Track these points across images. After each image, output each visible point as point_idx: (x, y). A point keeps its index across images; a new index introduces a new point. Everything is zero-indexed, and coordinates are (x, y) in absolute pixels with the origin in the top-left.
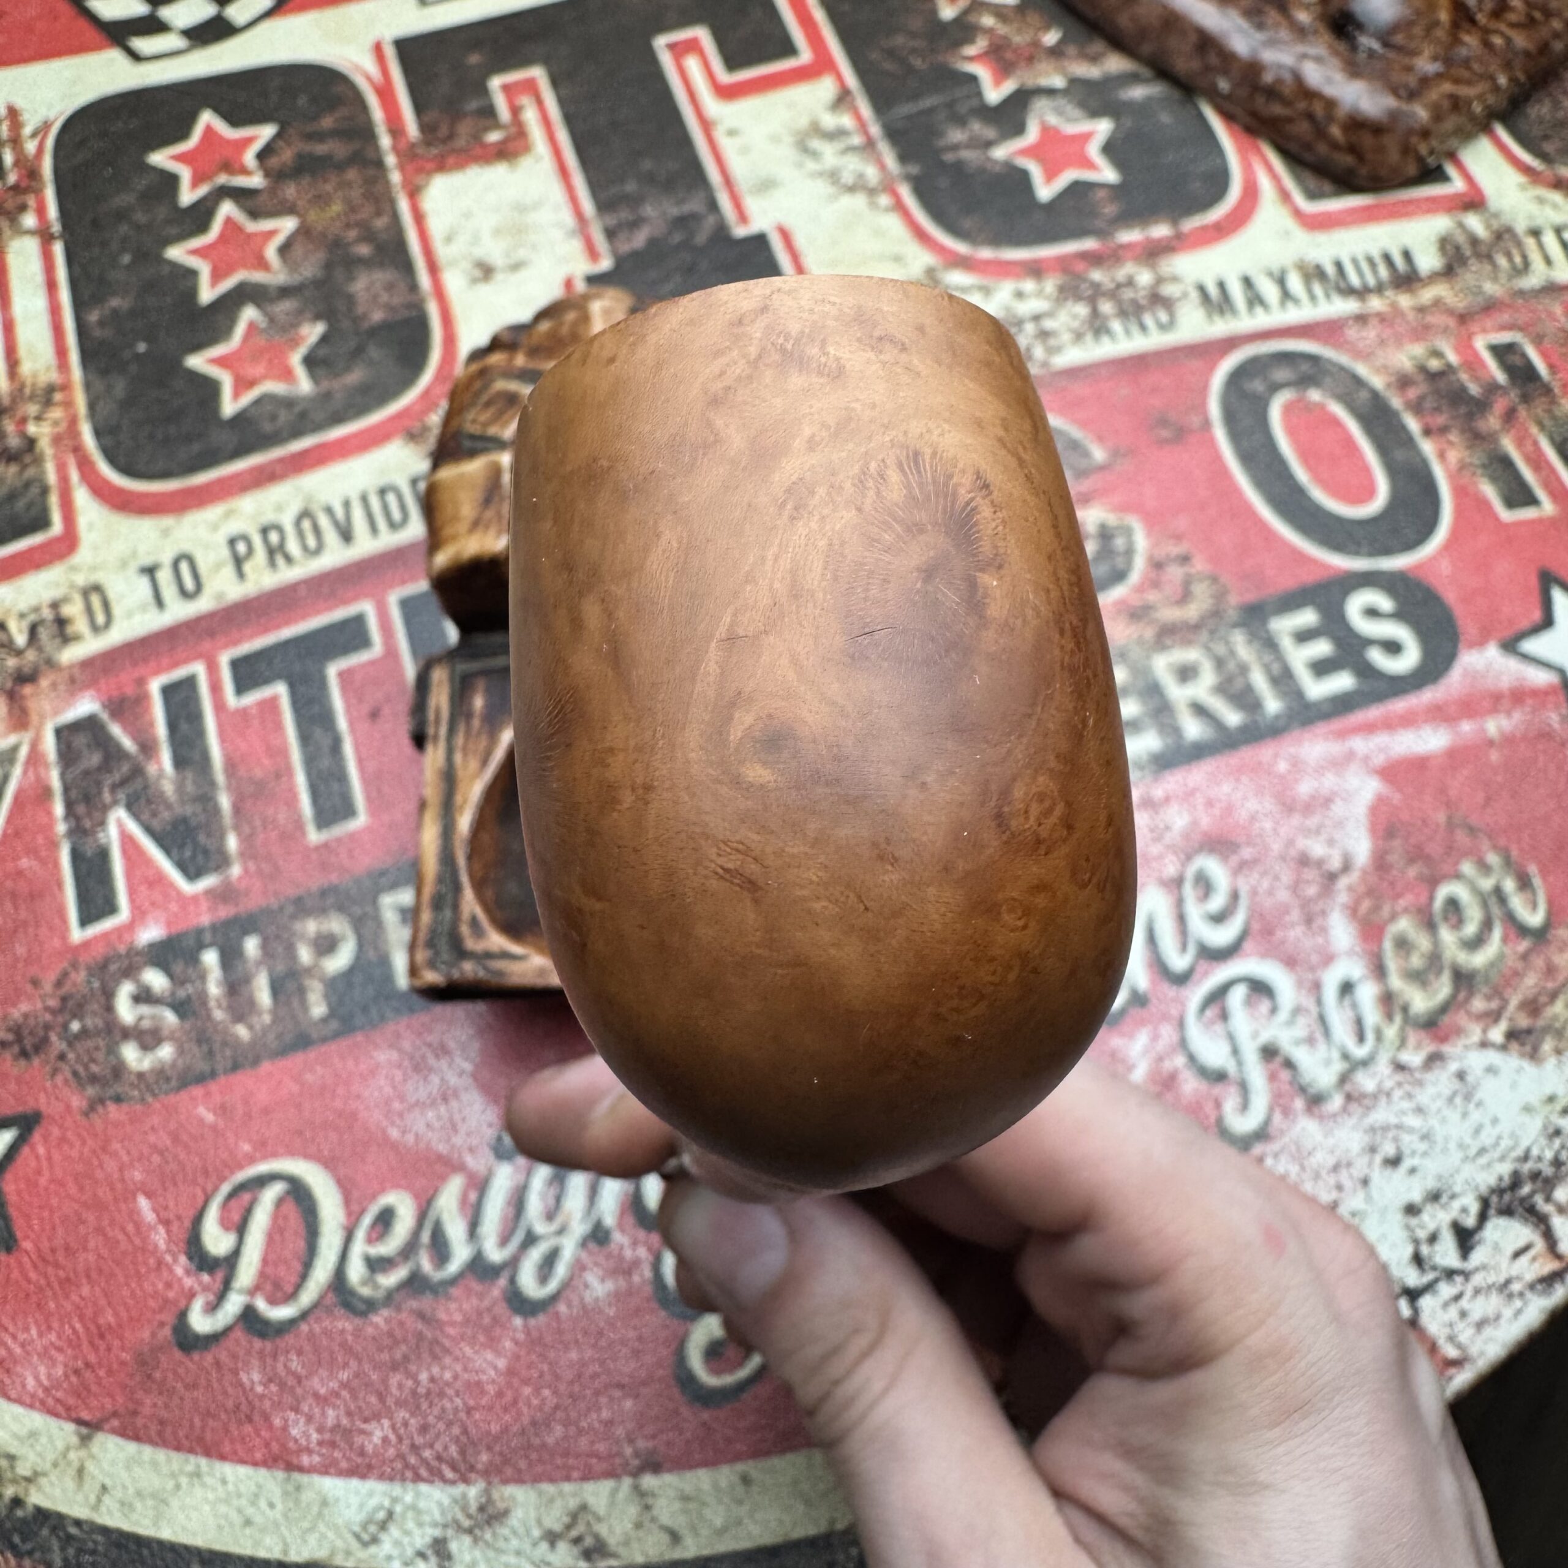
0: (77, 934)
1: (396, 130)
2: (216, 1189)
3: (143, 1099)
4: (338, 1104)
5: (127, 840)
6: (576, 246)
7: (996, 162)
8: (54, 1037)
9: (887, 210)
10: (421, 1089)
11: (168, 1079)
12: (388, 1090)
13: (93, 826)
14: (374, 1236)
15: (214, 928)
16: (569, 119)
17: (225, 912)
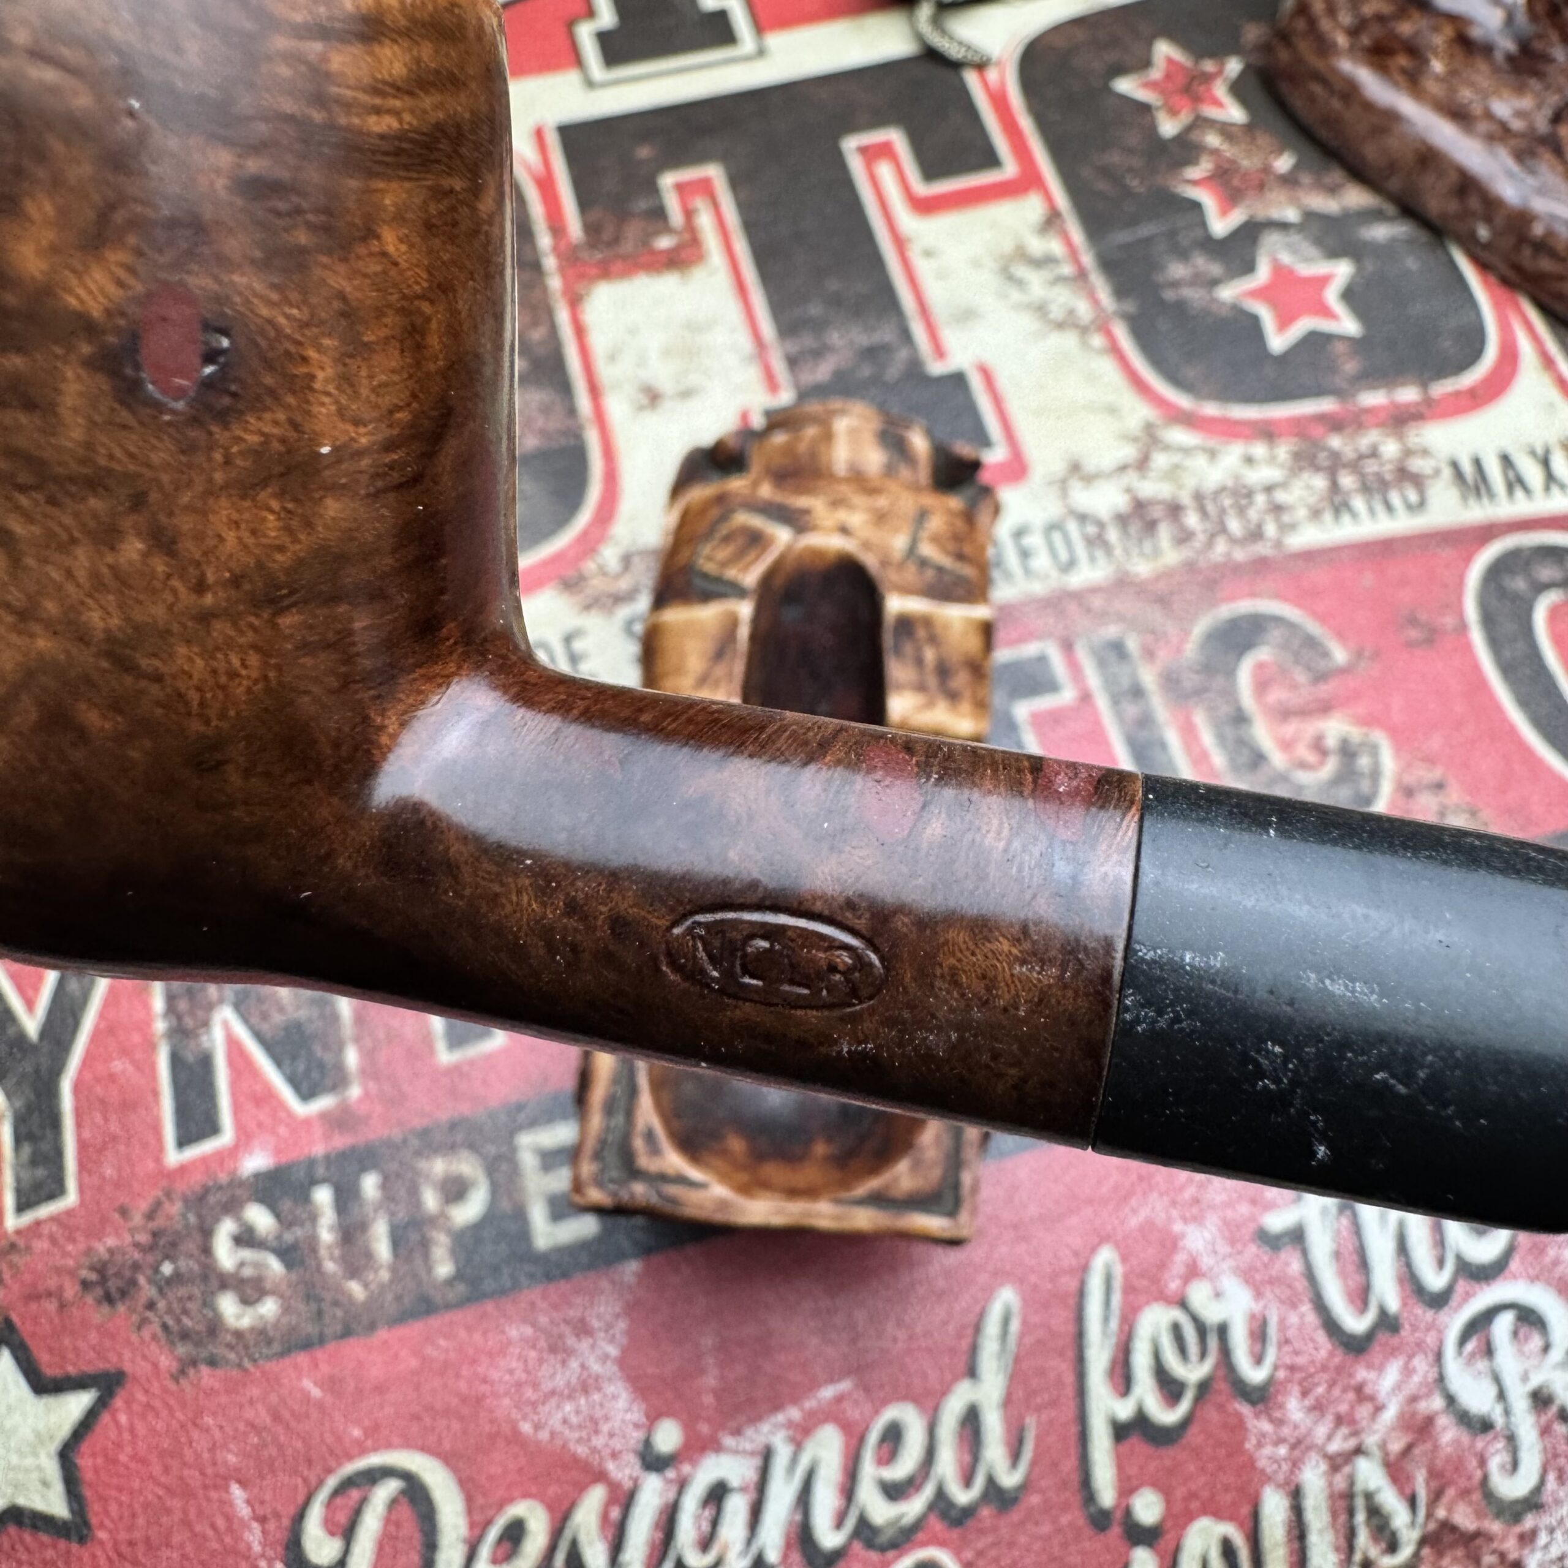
0: (173, 1157)
1: (557, 228)
2: (321, 1483)
3: (240, 1366)
4: (462, 1386)
5: (234, 1046)
6: (752, 375)
7: (1224, 304)
8: (142, 1280)
9: (1101, 352)
10: (558, 1377)
11: (269, 1342)
12: (520, 1375)
13: (197, 1027)
14: (500, 1553)
15: (327, 1157)
16: (750, 227)
17: (341, 1142)
